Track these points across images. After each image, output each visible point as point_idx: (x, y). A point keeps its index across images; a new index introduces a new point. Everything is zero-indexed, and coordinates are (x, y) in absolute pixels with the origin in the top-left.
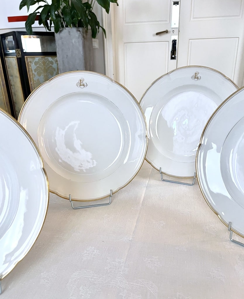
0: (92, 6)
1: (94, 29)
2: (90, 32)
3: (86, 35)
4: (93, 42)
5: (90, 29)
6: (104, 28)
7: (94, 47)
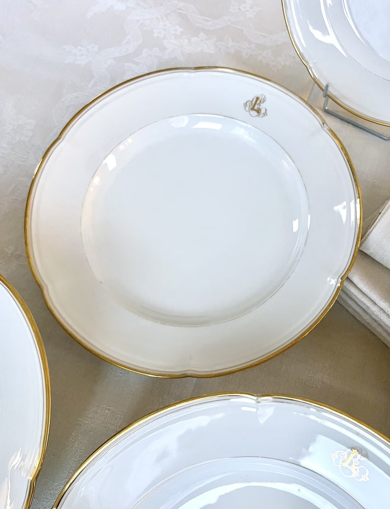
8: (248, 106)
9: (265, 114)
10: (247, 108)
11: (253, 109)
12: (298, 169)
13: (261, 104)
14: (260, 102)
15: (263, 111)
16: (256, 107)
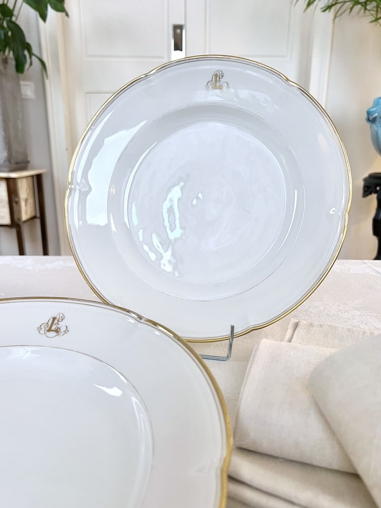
0: (15, 13)
1: (18, 55)
2: (12, 63)
3: (5, 68)
4: (22, 87)
5: (11, 59)
6: (45, 59)
7: (23, 97)
8: (43, 329)
9: (66, 331)
10: (42, 331)
11: (49, 330)
12: (134, 386)
13: (59, 323)
14: (58, 321)
15: (63, 329)
16: (54, 328)
